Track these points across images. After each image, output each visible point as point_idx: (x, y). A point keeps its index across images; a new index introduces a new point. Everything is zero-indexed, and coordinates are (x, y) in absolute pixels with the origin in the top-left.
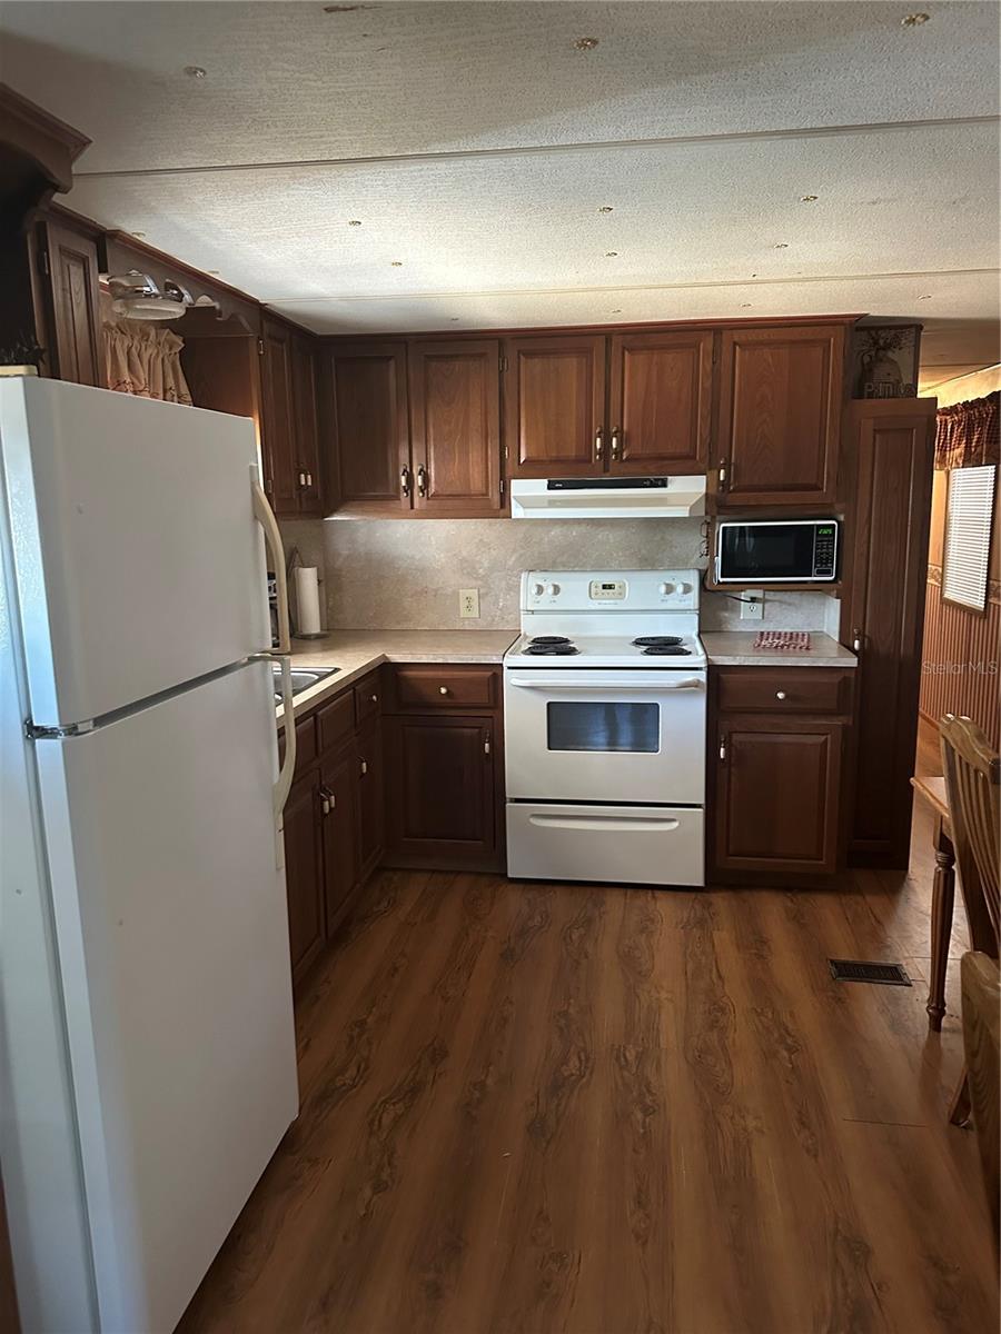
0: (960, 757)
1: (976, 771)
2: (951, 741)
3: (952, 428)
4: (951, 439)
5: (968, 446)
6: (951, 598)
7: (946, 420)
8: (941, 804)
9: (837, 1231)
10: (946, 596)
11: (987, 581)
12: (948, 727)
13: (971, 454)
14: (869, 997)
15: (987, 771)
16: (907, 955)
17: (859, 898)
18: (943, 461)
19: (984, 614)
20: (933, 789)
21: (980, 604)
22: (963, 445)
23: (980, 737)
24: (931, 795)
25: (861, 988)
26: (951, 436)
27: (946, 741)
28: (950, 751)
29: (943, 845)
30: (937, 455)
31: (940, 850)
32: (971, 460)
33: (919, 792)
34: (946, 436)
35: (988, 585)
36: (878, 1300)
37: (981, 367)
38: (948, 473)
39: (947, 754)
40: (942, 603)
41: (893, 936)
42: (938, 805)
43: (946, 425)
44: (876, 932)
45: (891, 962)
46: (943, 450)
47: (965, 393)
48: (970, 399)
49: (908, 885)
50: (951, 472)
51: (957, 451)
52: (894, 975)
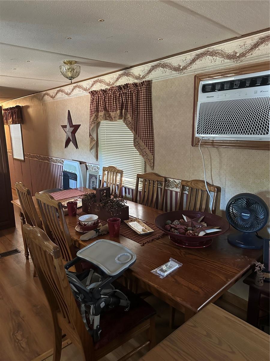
0: (21, 192)
1: (24, 194)
2: (18, 188)
3: (8, 114)
4: (8, 117)
5: (13, 119)
6: (16, 158)
7: (6, 112)
8: (19, 205)
9: (11, 312)
10: (14, 157)
11: (23, 153)
12: (17, 185)
13: (14, 121)
14: (10, 259)
15: (26, 192)
16: (18, 246)
17: (4, 237)
18: (7, 123)
19: (24, 161)
20: (17, 202)
21: (23, 159)
22: (11, 119)
23: (24, 186)
24: (17, 204)
25: (8, 258)
26: (8, 116)
27: (17, 189)
28: (18, 191)
29: (22, 215)
30: (5, 121)
31: (21, 216)
32: (14, 122)
33: (14, 204)
34: (7, 116)
35: (24, 154)
36: (23, 320)
37: (12, 99)
38: (9, 126)
39: (18, 192)
40: (13, 159)
41: (14, 242)
42: (18, 205)
43: (6, 113)
44: (10, 243)
45: (15, 249)
46: (7, 120)
47: (10, 105)
48: (11, 107)
49: (16, 230)
50: (10, 125)
51: (10, 120)
52: (16, 251)
